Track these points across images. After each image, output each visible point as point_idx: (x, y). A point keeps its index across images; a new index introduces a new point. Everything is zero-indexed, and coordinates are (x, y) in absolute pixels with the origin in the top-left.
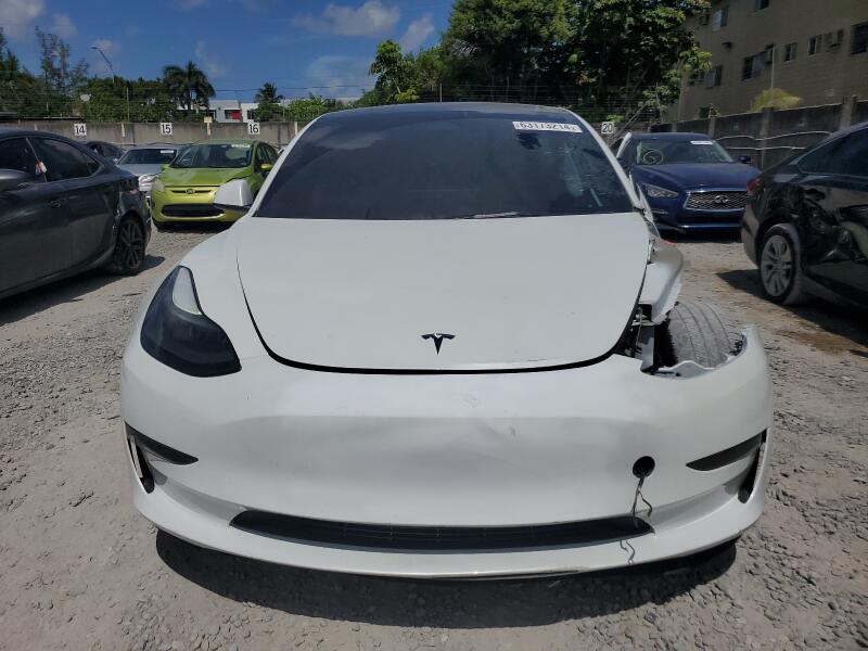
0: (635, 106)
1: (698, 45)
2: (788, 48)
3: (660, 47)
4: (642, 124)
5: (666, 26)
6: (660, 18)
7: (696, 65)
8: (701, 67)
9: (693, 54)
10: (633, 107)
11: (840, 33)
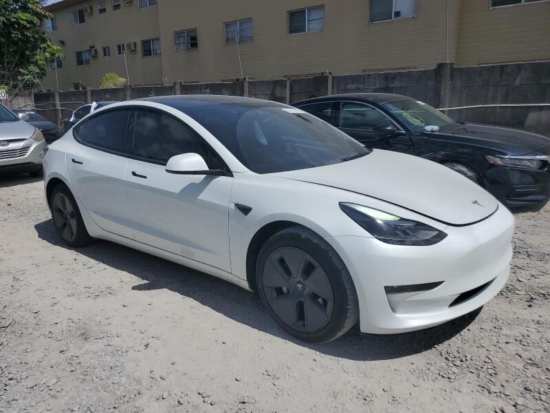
0: (15, 79)
1: (50, 41)
2: (105, 49)
3: (26, 40)
4: (27, 92)
5: (28, 26)
6: (22, 19)
7: (53, 54)
8: (57, 56)
9: (49, 46)
10: (14, 80)
11: (135, 44)
